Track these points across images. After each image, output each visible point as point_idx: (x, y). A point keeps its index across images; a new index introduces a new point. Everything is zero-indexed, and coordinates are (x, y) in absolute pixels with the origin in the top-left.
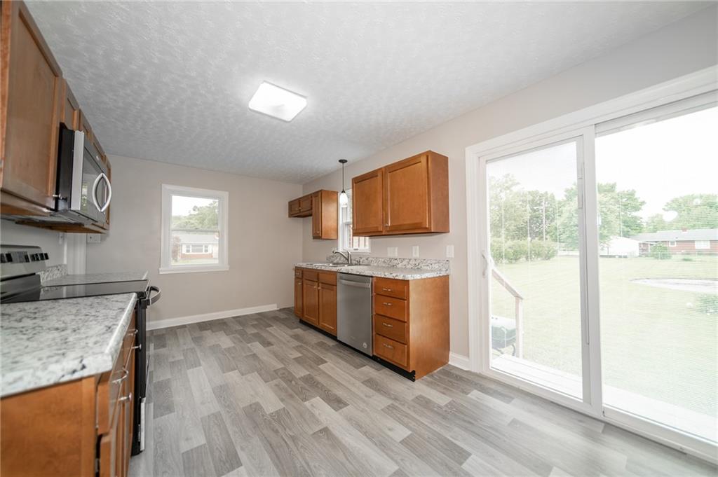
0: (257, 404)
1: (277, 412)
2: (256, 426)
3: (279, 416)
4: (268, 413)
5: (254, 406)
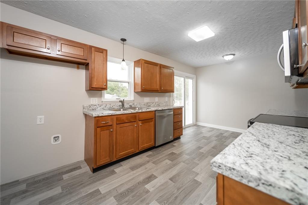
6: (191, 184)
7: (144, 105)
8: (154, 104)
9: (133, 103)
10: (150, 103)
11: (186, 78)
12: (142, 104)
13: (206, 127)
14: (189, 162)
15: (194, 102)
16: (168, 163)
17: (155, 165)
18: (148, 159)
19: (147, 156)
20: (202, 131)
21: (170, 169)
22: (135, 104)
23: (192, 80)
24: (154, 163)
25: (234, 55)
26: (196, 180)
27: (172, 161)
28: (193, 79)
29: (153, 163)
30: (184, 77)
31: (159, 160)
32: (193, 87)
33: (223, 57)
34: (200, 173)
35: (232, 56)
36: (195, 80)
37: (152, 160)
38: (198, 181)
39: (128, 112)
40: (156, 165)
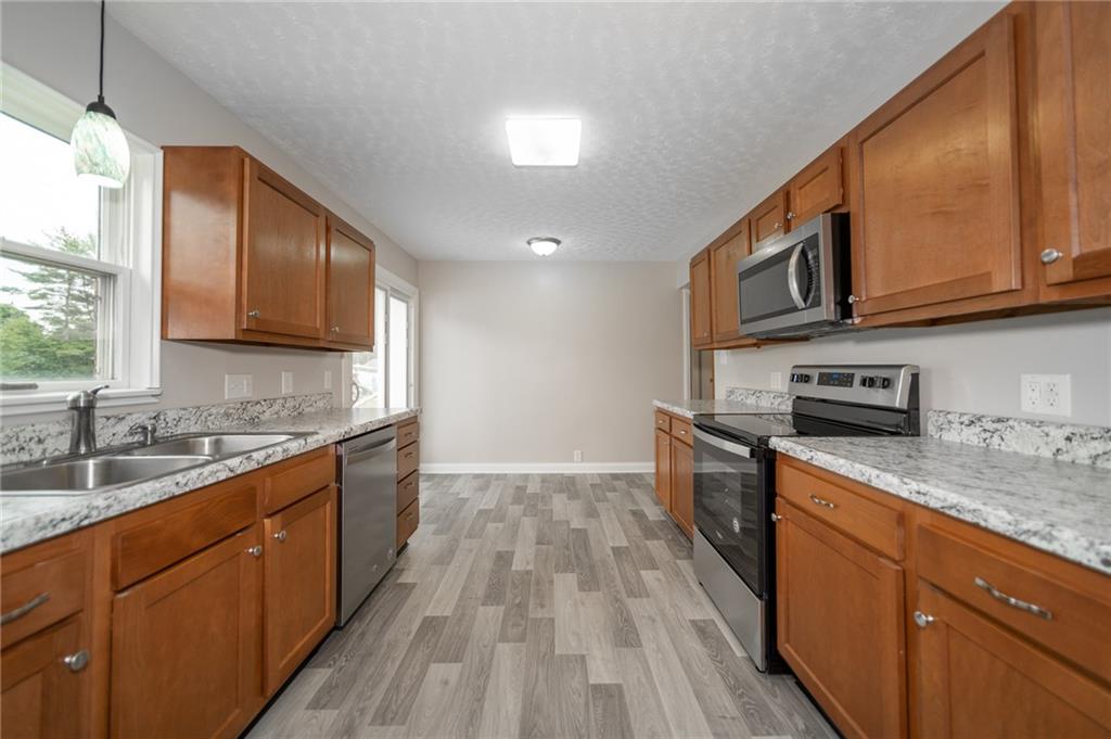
0: (582, 589)
1: (565, 571)
2: (592, 567)
3: (566, 567)
4: (575, 575)
5: (587, 588)
6: (600, 711)
7: (227, 415)
8: (276, 407)
9: (154, 408)
10: (258, 403)
11: (392, 296)
12: (214, 411)
13: (460, 475)
14: (521, 629)
15: (412, 389)
16: (453, 679)
17: (404, 728)
18: (329, 717)
19: (316, 704)
20: (458, 494)
21: (480, 700)
22: (171, 415)
23: (403, 305)
24: (383, 717)
25: (558, 242)
26: (600, 685)
27: (456, 659)
28: (407, 302)
29: (383, 724)
30: (386, 291)
31: (395, 686)
32: (408, 330)
33: (529, 243)
34: (585, 653)
35: (553, 246)
36: (414, 303)
37: (362, 711)
38: (607, 687)
39: (213, 473)
40: (403, 723)
